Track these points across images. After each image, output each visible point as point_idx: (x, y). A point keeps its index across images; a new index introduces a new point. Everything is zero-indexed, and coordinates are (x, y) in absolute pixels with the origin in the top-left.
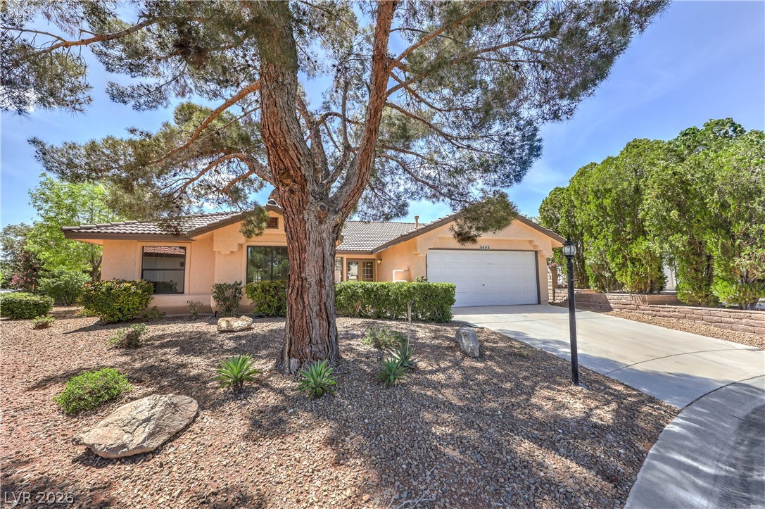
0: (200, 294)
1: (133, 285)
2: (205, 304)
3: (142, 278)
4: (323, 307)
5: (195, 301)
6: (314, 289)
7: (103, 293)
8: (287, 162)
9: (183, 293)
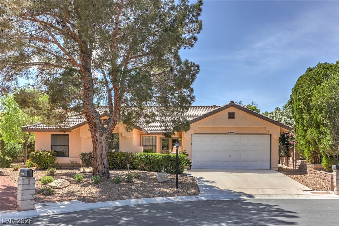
0: (76, 157)
1: (49, 153)
2: (78, 162)
3: (51, 150)
4: (102, 162)
5: (73, 161)
6: (99, 156)
7: (38, 156)
8: (90, 119)
9: (68, 157)
